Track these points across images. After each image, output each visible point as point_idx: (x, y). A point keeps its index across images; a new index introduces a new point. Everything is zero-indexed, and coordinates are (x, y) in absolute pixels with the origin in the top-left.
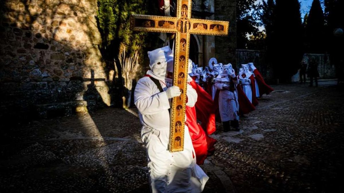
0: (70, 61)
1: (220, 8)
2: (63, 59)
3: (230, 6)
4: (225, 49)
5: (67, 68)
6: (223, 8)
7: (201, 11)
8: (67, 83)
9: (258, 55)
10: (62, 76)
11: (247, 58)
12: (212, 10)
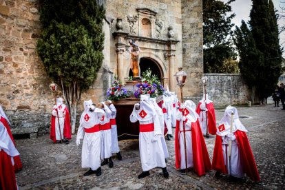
0: (17, 91)
1: (187, 36)
2: (9, 91)
3: (197, 34)
4: (192, 75)
5: (13, 99)
6: (190, 35)
7: (166, 39)
8: (15, 111)
9: (230, 78)
10: (9, 105)
11: (218, 81)
12: (180, 38)
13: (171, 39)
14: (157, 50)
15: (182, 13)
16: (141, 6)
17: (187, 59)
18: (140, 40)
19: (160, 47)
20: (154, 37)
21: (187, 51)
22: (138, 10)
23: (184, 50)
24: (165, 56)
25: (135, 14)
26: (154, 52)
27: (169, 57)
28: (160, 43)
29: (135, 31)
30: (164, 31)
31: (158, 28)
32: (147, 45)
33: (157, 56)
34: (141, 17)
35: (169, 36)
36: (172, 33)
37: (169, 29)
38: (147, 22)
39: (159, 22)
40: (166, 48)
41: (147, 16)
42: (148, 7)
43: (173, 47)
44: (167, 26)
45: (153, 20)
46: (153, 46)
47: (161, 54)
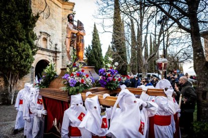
1: (64, 49)
12: (61, 50)
13: (57, 50)
14: (50, 56)
15: (62, 37)
16: (43, 31)
17: (64, 62)
18: (41, 50)
19: (51, 54)
20: (49, 48)
21: (64, 58)
22: (41, 33)
23: (63, 57)
24: (53, 59)
25: (40, 34)
26: (48, 57)
27: (56, 60)
28: (51, 52)
29: (39, 44)
30: (53, 46)
31: (51, 44)
32: (45, 53)
33: (49, 59)
34: (43, 36)
35: (56, 49)
36: (58, 47)
37: (56, 45)
38: (45, 39)
39: (51, 40)
40: (54, 55)
41: (46, 37)
42: (46, 32)
43: (58, 55)
44: (55, 43)
45: (48, 39)
46: (48, 53)
47: (51, 58)
